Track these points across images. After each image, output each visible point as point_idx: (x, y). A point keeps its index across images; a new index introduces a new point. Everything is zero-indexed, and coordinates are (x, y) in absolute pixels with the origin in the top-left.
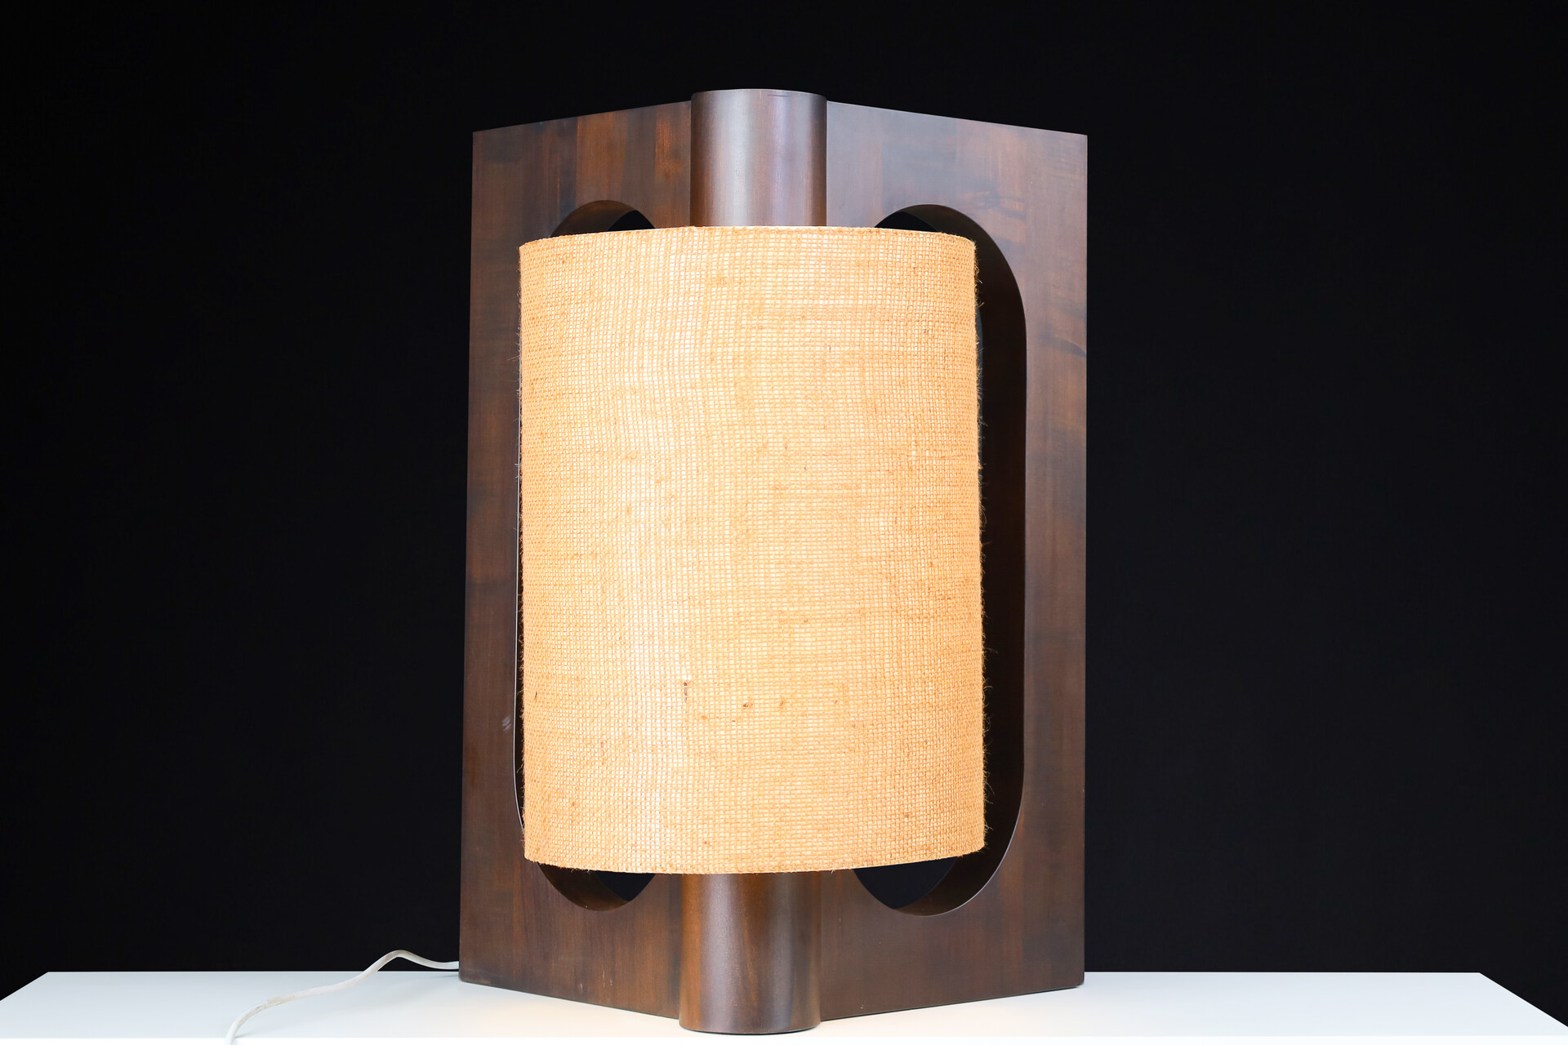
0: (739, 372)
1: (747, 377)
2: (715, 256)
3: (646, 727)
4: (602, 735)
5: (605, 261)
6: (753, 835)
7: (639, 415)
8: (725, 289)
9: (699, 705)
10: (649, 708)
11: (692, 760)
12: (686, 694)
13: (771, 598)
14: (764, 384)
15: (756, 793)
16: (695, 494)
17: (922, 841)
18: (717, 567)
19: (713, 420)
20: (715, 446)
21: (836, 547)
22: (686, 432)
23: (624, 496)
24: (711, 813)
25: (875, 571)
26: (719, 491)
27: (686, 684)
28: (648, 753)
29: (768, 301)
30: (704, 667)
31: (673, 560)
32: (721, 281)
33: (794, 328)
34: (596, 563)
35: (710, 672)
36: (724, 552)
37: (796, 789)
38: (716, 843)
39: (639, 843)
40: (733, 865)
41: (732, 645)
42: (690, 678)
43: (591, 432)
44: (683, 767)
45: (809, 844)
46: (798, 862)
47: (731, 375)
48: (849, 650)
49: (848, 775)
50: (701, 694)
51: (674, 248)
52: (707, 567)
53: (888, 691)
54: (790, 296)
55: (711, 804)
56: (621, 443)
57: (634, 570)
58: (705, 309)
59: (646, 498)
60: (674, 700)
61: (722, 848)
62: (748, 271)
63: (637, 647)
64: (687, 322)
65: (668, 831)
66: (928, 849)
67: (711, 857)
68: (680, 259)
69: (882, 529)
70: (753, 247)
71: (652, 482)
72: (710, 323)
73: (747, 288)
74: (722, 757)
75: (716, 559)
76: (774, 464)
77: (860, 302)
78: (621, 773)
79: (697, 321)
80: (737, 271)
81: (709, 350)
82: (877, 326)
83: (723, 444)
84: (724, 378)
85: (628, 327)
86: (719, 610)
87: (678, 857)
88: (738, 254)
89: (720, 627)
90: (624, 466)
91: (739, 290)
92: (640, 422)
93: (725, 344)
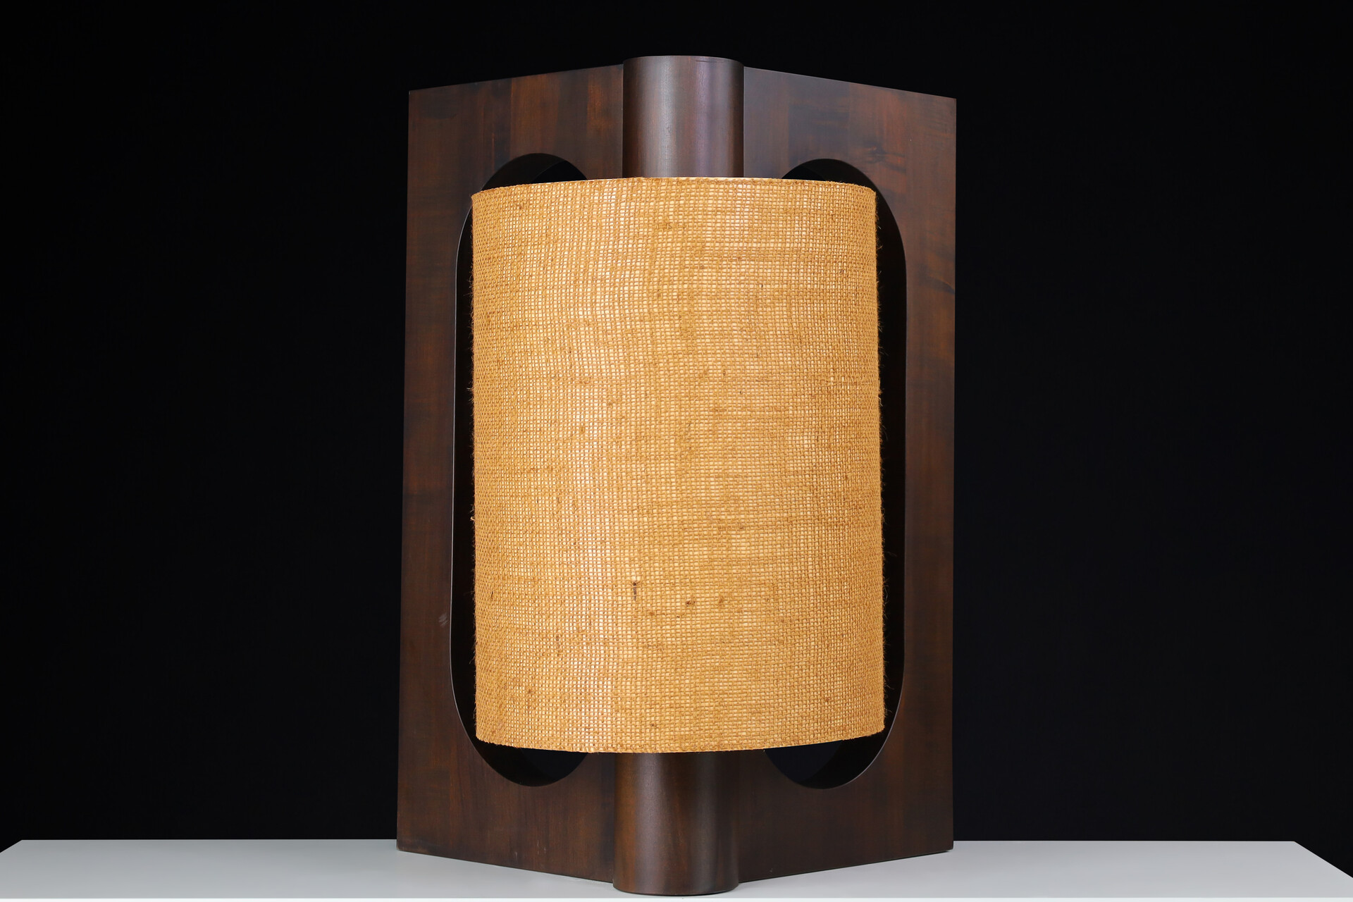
0: (683, 307)
1: (690, 312)
2: (662, 203)
3: (599, 623)
4: (557, 630)
5: (561, 207)
6: (695, 718)
7: (592, 344)
8: (670, 233)
9: (647, 603)
10: (602, 605)
11: (640, 652)
12: (635, 593)
13: (711, 507)
14: (705, 317)
15: (698, 680)
16: (643, 415)
17: (839, 722)
18: (663, 480)
19: (659, 349)
20: (662, 372)
21: (767, 462)
22: (635, 360)
23: (578, 417)
24: (658, 698)
25: (800, 484)
26: (666, 412)
27: (635, 584)
28: (600, 646)
29: (708, 244)
30: (652, 569)
31: (624, 474)
32: (667, 226)
33: (730, 268)
34: (552, 477)
35: (657, 573)
36: (670, 467)
37: (733, 677)
38: (662, 726)
39: (592, 726)
40: (677, 745)
41: (676, 550)
42: (639, 579)
43: (547, 361)
44: (633, 658)
45: (745, 726)
46: (735, 742)
47: (675, 309)
48: (779, 554)
49: (778, 664)
50: (649, 593)
51: (624, 196)
52: (654, 480)
53: (812, 590)
54: (727, 240)
55: (657, 691)
56: (575, 370)
57: (588, 482)
58: (652, 251)
59: (598, 419)
60: (624, 598)
61: (667, 730)
62: (691, 217)
63: (590, 551)
64: (636, 262)
65: (619, 715)
66: (844, 729)
67: (658, 738)
68: (630, 206)
69: (806, 446)
70: (695, 196)
71: (604, 405)
72: (657, 263)
73: (690, 232)
74: (667, 649)
75: (662, 473)
76: (713, 389)
77: (788, 245)
78: (576, 663)
79: (645, 262)
80: (681, 217)
81: (656, 287)
82: (802, 267)
83: (669, 371)
84: (670, 312)
85: (582, 266)
86: (665, 519)
87: (628, 738)
88: (682, 202)
89: (666, 534)
90: (578, 390)
91: (683, 234)
92: (593, 351)
93: (671, 282)
